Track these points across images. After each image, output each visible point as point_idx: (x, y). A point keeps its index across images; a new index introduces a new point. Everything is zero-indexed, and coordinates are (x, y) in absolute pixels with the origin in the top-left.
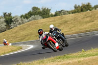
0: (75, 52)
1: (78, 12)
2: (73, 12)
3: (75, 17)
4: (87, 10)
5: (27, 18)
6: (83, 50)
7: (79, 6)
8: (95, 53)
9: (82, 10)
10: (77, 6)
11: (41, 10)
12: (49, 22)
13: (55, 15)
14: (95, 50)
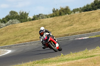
0: (54, 57)
1: (56, 16)
2: (51, 16)
3: (54, 21)
4: (66, 14)
5: (5, 22)
6: (62, 54)
7: (57, 10)
8: (74, 57)
9: (60, 14)
10: (55, 10)
11: (19, 14)
12: (27, 26)
13: (33, 20)
14: (74, 54)
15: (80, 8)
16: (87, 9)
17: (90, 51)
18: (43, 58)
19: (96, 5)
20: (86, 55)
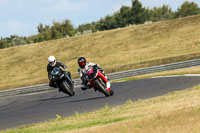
0: (43, 121)
1: (46, 39)
2: (36, 40)
3: (40, 50)
4: (64, 35)
6: (59, 117)
7: (47, 27)
9: (54, 36)
10: (44, 27)
14: (83, 116)
15: (93, 23)
16: (106, 25)
17: (114, 109)
18: (20, 124)
19: (125, 16)
20: (107, 118)
